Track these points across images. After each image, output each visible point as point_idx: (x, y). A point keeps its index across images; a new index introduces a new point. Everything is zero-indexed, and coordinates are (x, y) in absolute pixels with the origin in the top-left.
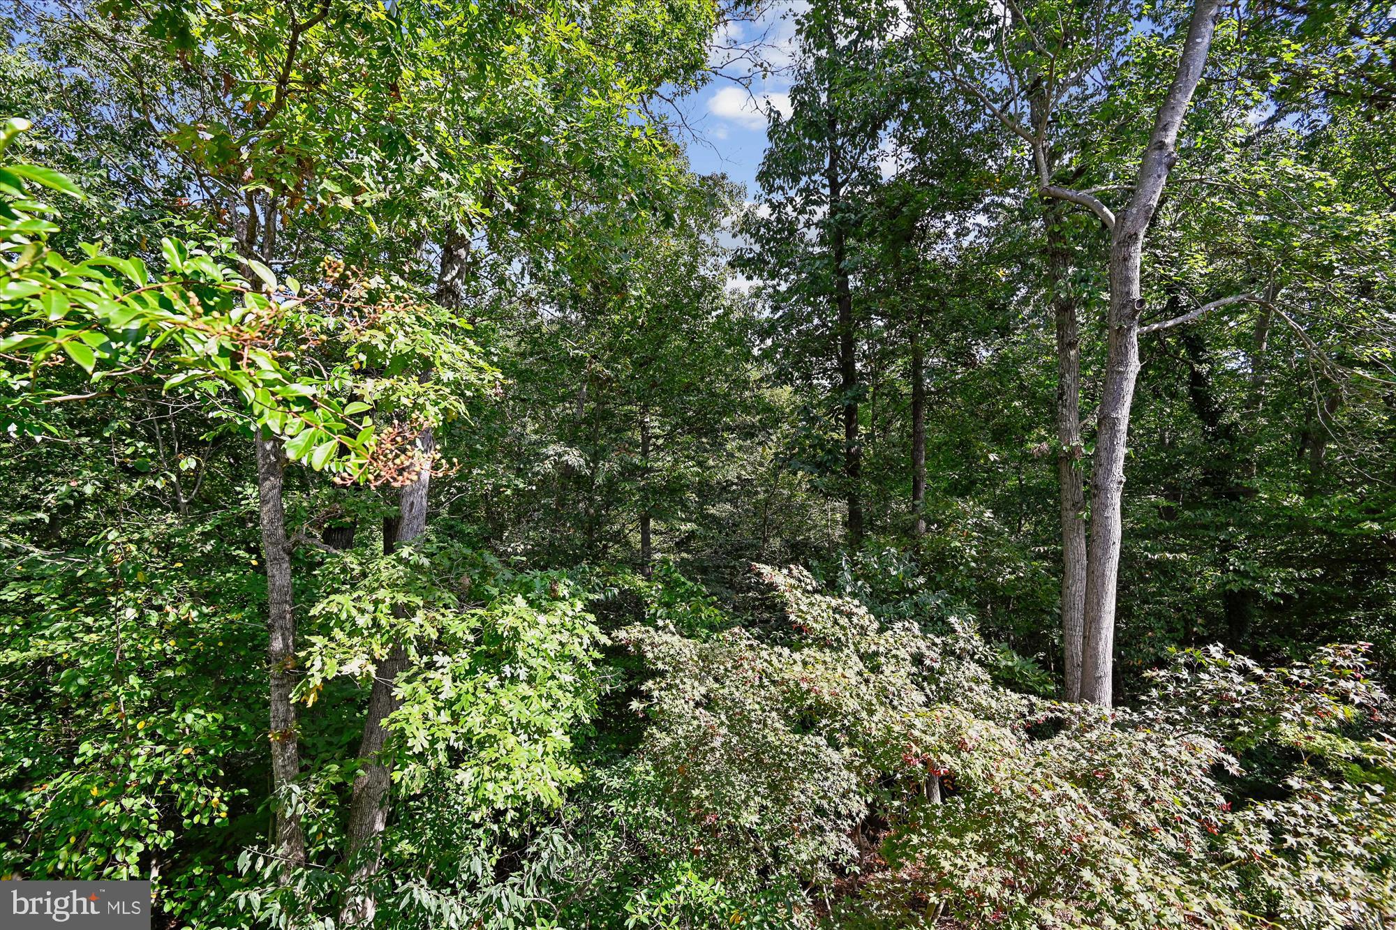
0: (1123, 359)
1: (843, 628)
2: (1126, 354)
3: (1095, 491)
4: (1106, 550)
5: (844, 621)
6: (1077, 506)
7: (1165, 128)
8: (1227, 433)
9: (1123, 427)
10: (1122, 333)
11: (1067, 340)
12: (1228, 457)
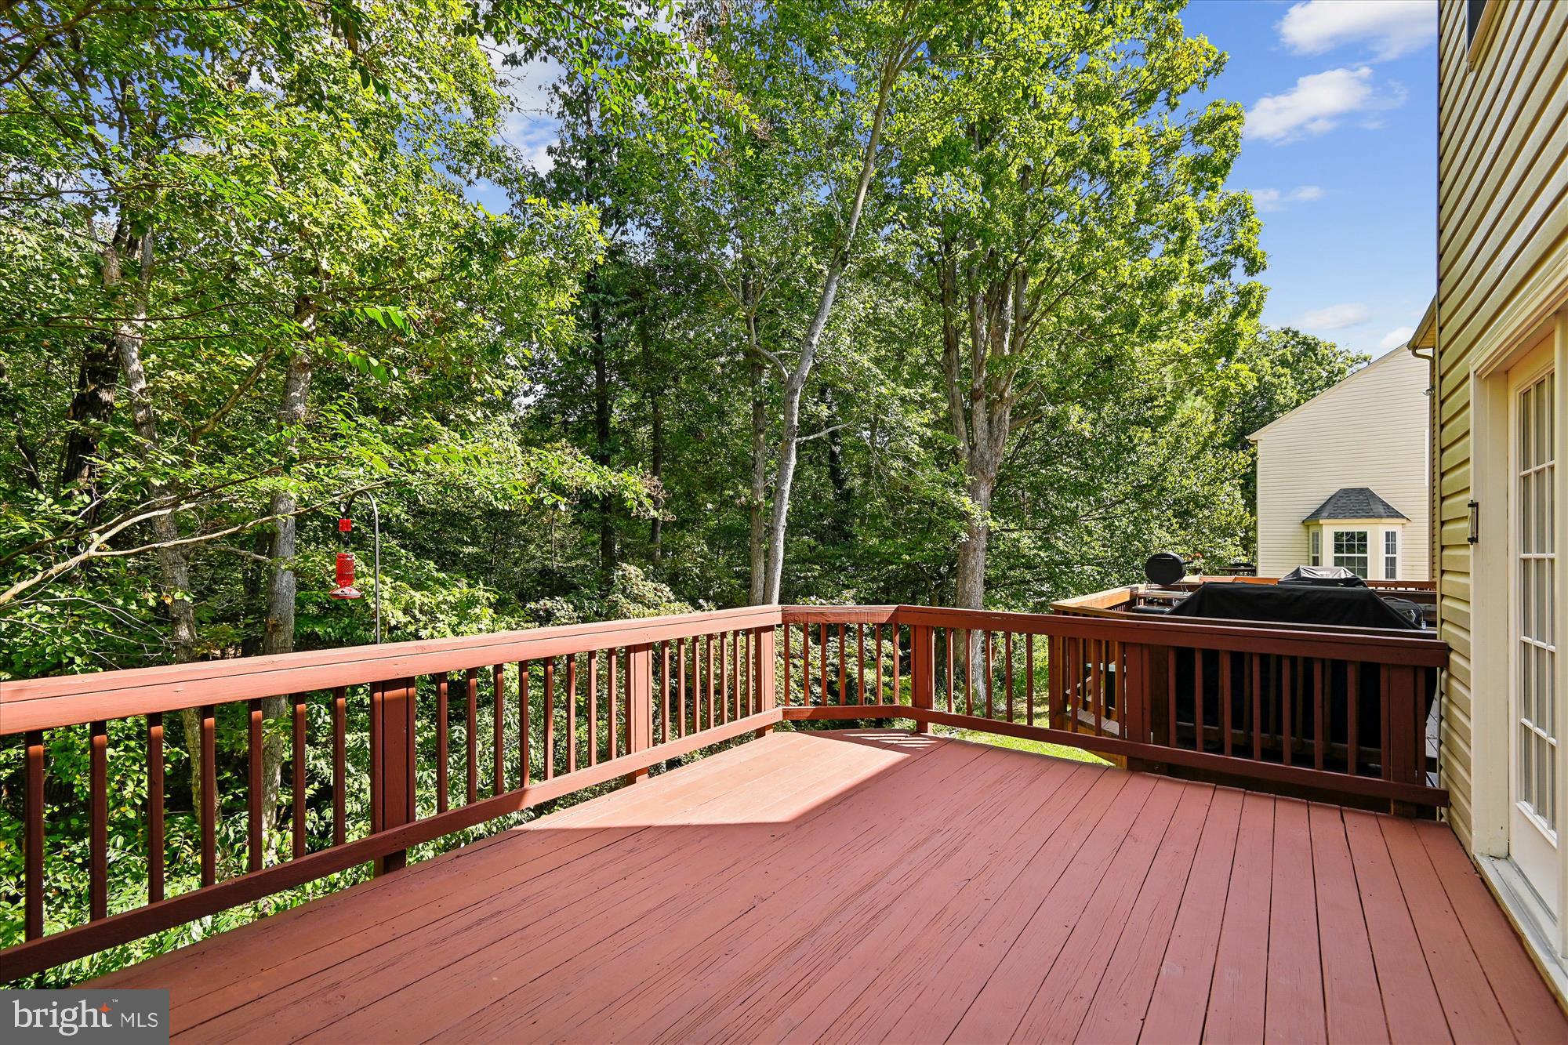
0: (788, 458)
1: (660, 597)
2: (789, 454)
3: (771, 531)
4: (776, 564)
5: (659, 594)
6: (760, 541)
7: (813, 335)
8: (847, 495)
9: (787, 495)
10: (789, 443)
11: (759, 428)
12: (846, 511)
